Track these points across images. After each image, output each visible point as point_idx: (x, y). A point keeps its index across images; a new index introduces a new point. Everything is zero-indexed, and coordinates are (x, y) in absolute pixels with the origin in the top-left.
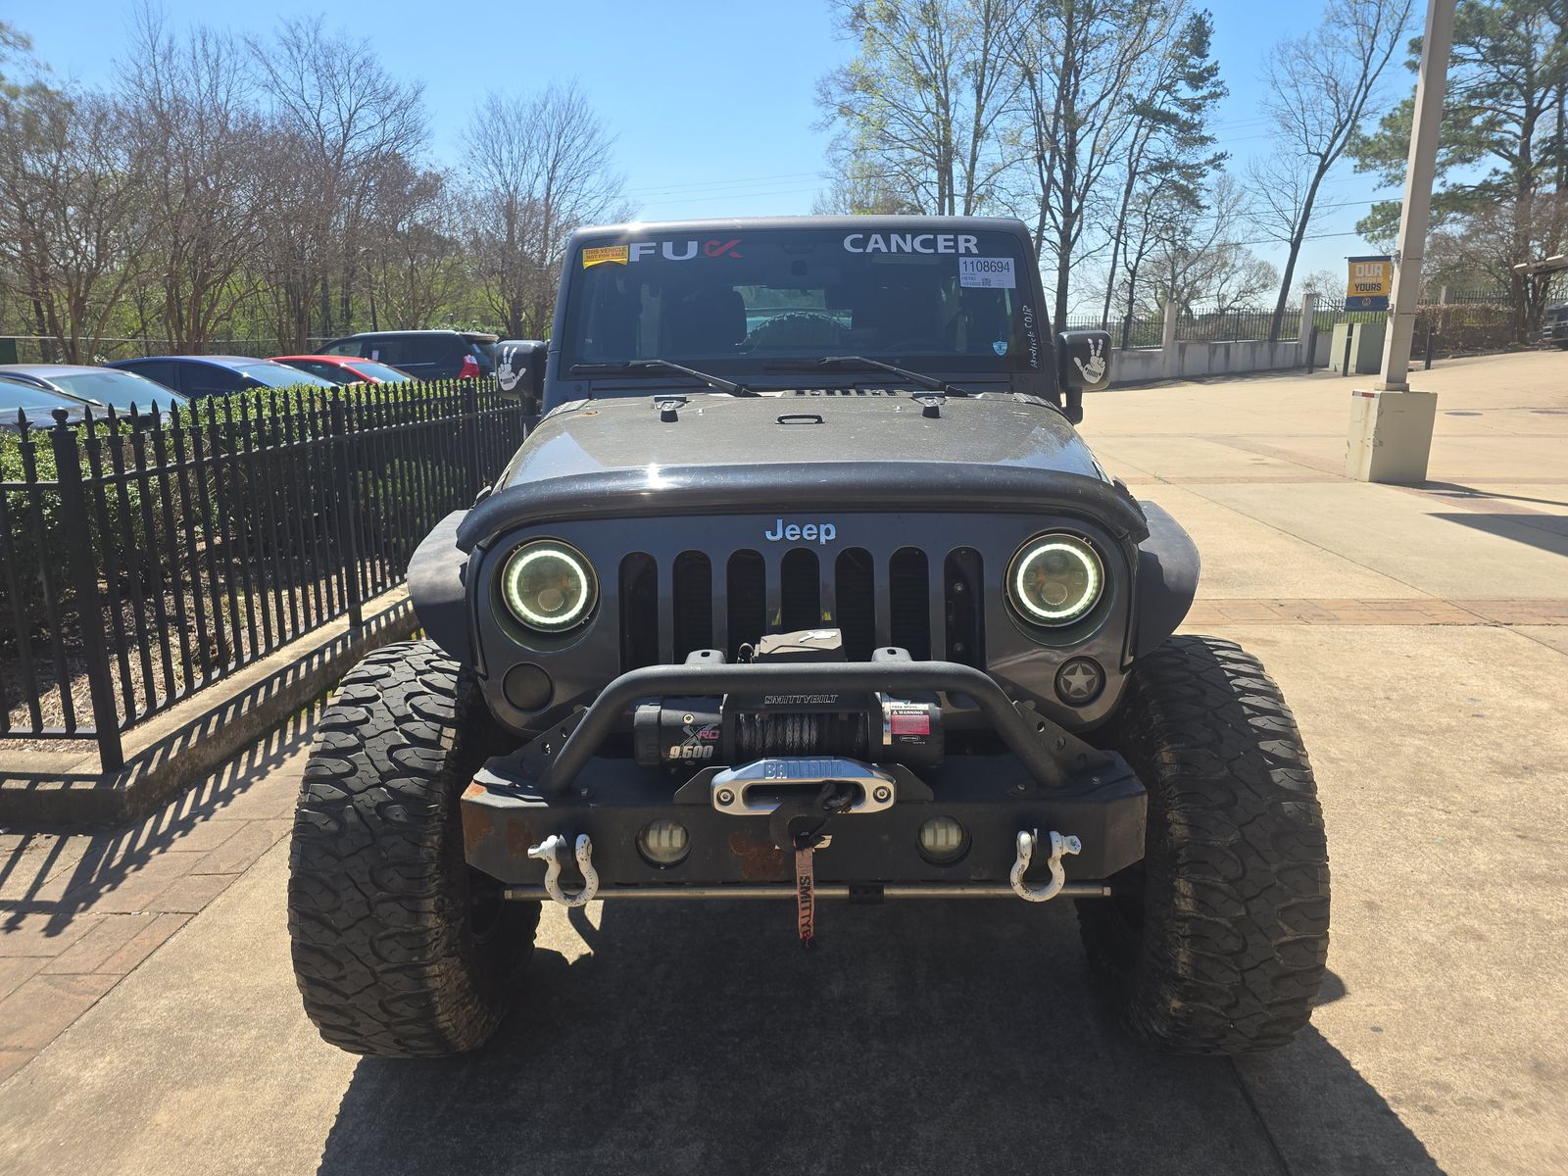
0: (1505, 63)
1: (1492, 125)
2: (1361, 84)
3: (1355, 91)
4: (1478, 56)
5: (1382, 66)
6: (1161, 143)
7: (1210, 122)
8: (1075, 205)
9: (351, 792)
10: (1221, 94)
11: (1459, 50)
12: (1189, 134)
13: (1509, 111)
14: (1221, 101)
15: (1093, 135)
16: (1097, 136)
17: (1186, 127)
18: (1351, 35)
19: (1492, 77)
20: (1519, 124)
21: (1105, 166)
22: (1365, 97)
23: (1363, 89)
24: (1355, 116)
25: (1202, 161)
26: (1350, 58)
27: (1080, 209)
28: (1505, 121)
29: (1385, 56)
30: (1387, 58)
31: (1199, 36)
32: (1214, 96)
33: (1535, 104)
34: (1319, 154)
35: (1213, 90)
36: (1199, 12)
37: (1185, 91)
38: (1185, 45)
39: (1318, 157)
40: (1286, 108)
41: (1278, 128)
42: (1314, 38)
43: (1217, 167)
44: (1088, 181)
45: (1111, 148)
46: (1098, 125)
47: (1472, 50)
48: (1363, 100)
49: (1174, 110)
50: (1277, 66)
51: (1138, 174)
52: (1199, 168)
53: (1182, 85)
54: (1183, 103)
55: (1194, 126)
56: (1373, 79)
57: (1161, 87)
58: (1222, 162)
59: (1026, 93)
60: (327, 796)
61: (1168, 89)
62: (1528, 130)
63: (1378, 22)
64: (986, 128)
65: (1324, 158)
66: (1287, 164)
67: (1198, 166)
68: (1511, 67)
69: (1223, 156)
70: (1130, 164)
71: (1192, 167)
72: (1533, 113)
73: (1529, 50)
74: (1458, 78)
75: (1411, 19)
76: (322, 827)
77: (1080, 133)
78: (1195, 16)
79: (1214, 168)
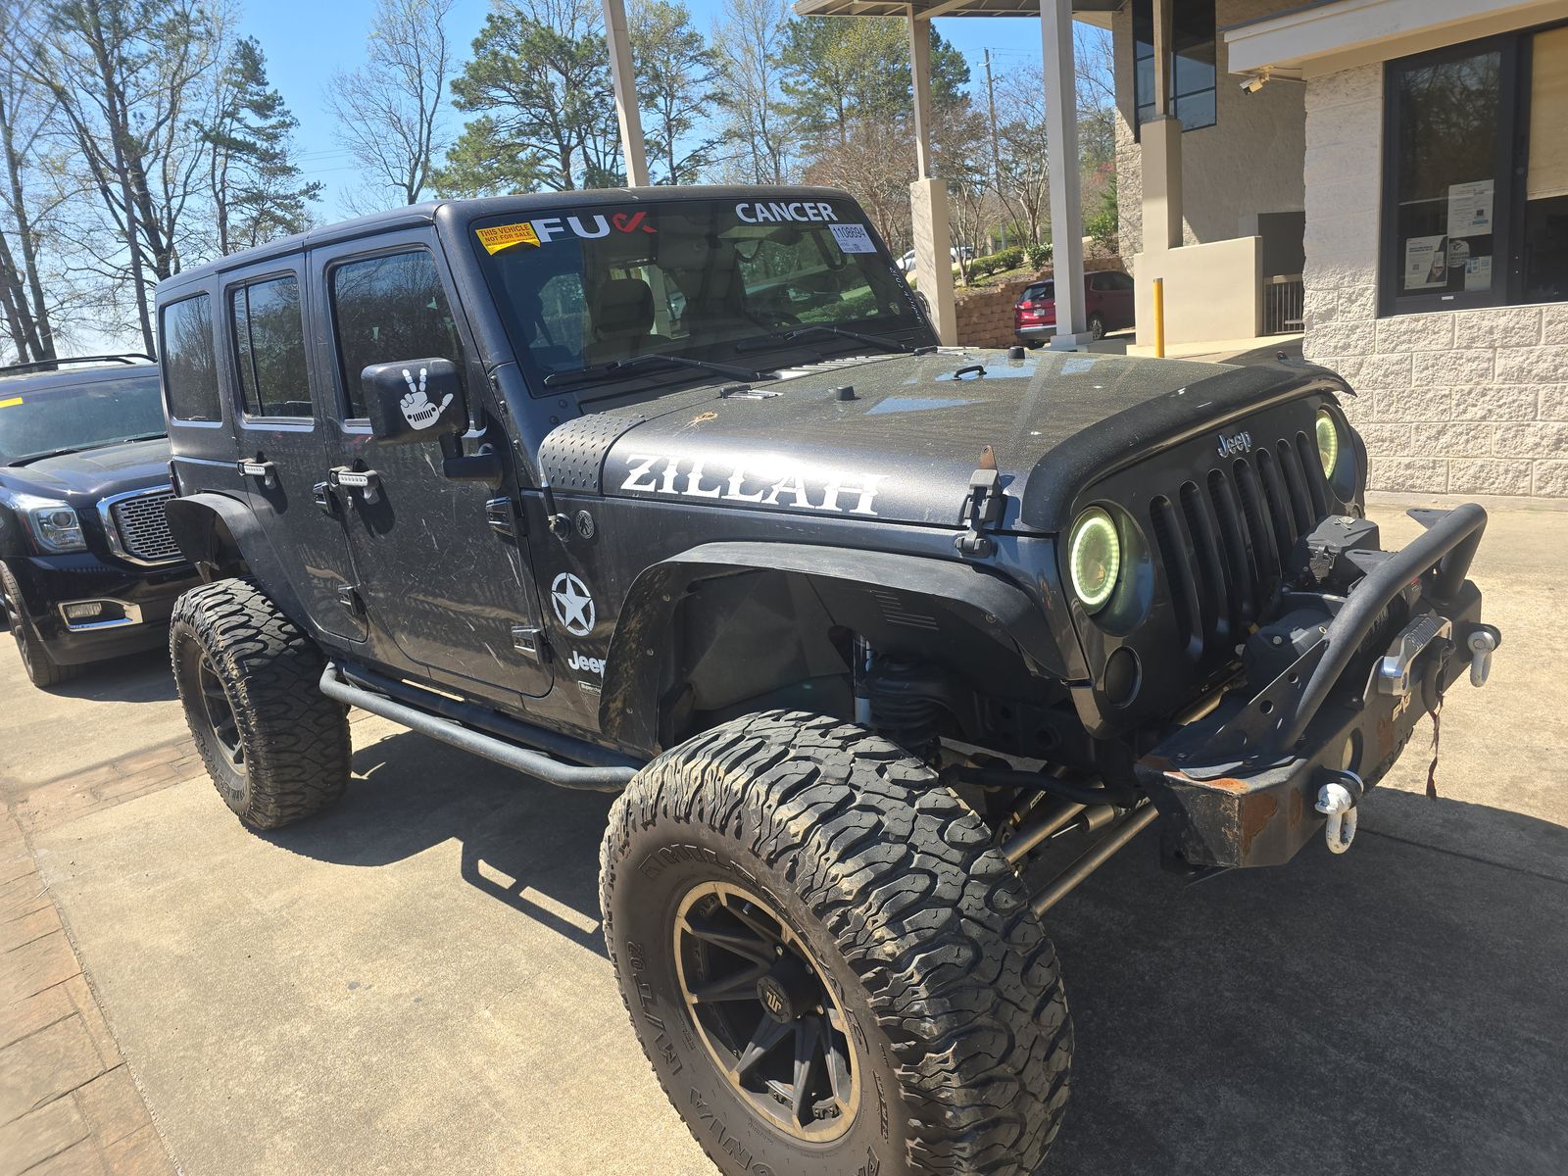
0: (535, 106)
1: (536, 160)
2: (422, 120)
3: (418, 126)
4: (511, 99)
5: (436, 105)
6: (242, 173)
7: (293, 151)
8: (164, 241)
9: (954, 904)
10: (291, 124)
11: (495, 93)
12: (274, 164)
13: (546, 148)
14: (292, 130)
15: (159, 164)
16: (164, 164)
17: (265, 156)
18: (399, 74)
19: (525, 118)
20: (557, 159)
21: (187, 197)
22: (429, 133)
23: (426, 125)
24: (426, 150)
25: (297, 191)
26: (403, 94)
27: (170, 245)
28: (545, 157)
29: (436, 96)
30: (438, 97)
31: (250, 64)
32: (283, 125)
33: (565, 143)
34: (404, 185)
35: (282, 119)
36: (245, 38)
37: (253, 120)
38: (239, 71)
39: (404, 188)
40: (360, 140)
41: (358, 160)
42: (365, 74)
43: (313, 197)
44: (170, 214)
45: (188, 177)
46: (163, 153)
47: (505, 93)
48: (429, 135)
49: (250, 139)
50: (339, 99)
51: (228, 204)
52: (295, 198)
53: (245, 113)
54: (257, 132)
55: (275, 156)
56: (432, 116)
57: (225, 114)
58: (317, 191)
59: (61, 116)
60: (937, 923)
61: (232, 115)
62: (566, 164)
63: (419, 63)
64: (23, 154)
65: (410, 188)
66: (379, 194)
67: (293, 197)
68: (539, 109)
69: (316, 186)
70: (216, 195)
71: (286, 197)
72: (566, 150)
73: (549, 97)
74: (501, 118)
75: (450, 62)
76: (958, 961)
77: (145, 163)
78: (240, 42)
79: (310, 198)
